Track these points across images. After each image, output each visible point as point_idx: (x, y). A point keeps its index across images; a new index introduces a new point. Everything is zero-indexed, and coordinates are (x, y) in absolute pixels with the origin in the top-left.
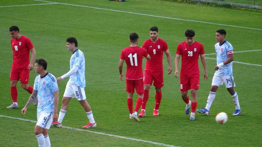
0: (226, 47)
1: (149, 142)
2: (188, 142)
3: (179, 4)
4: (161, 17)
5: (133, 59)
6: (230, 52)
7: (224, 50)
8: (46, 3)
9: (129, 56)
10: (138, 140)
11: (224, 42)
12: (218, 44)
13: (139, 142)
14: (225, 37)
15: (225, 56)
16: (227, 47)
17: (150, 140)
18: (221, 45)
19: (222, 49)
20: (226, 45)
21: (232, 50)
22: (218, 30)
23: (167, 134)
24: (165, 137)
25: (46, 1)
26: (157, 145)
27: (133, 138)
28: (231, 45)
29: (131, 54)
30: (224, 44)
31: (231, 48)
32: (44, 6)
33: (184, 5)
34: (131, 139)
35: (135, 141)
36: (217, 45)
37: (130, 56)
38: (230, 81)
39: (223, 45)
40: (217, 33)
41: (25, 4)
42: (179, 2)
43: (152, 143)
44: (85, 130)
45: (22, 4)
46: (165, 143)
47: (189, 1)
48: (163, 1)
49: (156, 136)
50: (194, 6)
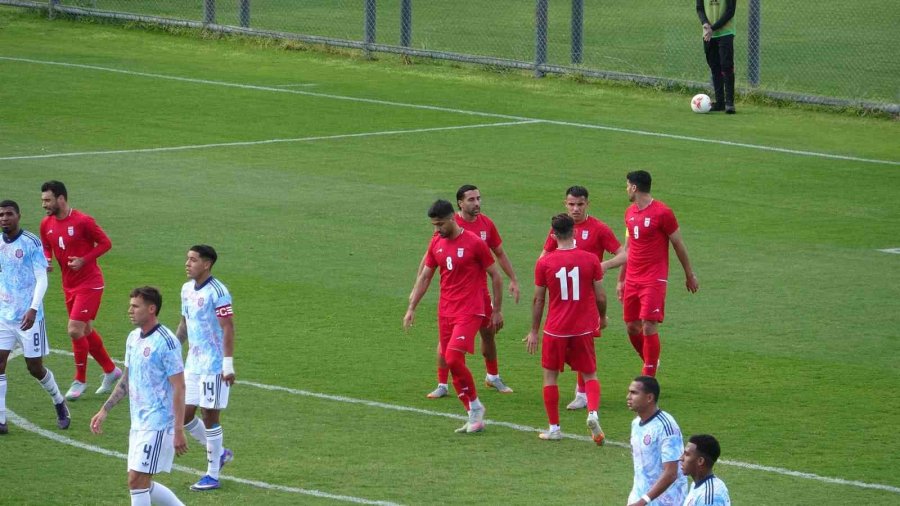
0: (211, 296)
1: (779, 470)
2: (880, 469)
3: (851, 118)
4: (807, 153)
5: (570, 281)
6: (224, 312)
7: (206, 302)
8: (509, 120)
9: (558, 275)
10: (753, 466)
11: (209, 280)
12: (192, 284)
13: (754, 470)
14: (211, 267)
15: (209, 320)
16: (215, 297)
17: (781, 467)
18: (198, 288)
19: (202, 299)
20: (213, 289)
21: (229, 305)
22: (198, 244)
23: (826, 451)
24: (819, 458)
25: (510, 117)
26: (799, 477)
27: (739, 461)
28: (226, 291)
29: (563, 270)
30: (206, 287)
31: (227, 299)
32: (506, 128)
33: (864, 123)
34: (733, 463)
35: (743, 468)
36: (189, 287)
37: (561, 274)
38: (212, 389)
39: (203, 289)
40: (191, 253)
41: (460, 124)
42: (850, 116)
43: (787, 473)
44: (616, 443)
45: (451, 124)
46: (821, 472)
47: (876, 110)
48: (809, 113)
49: (797, 456)
50: (889, 124)
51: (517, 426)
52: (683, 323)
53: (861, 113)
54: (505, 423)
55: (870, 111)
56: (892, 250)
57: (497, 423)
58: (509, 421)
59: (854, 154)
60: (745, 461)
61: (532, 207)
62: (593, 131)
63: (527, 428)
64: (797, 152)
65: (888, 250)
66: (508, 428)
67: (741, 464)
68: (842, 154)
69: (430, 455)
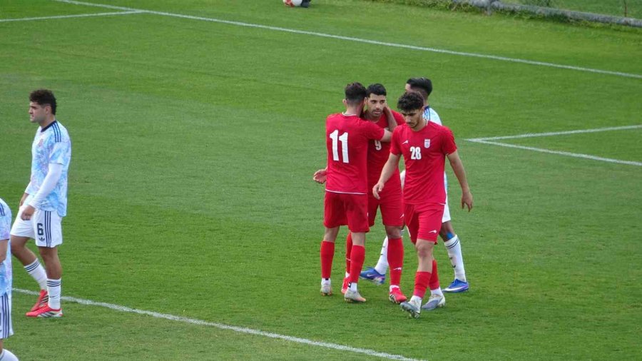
1: (367, 352)
3: (442, 12)
4: (398, 45)
5: (340, 143)
8: (113, 10)
9: (331, 136)
10: (341, 347)
13: (344, 351)
17: (370, 348)
23: (412, 333)
24: (405, 340)
26: (386, 358)
27: (328, 342)
29: (336, 132)
32: (110, 17)
33: (454, 17)
35: (333, 349)
37: (334, 135)
41: (64, 13)
42: (441, 10)
43: (374, 354)
44: (210, 324)
45: (56, 13)
46: (406, 354)
47: (466, 5)
48: (401, 7)
49: (383, 338)
50: (478, 18)
51: (116, 307)
52: (277, 208)
53: (451, 7)
54: (104, 304)
55: (459, 5)
56: (479, 140)
57: (96, 303)
58: (107, 302)
59: (443, 47)
60: (334, 342)
61: (134, 94)
62: (194, 22)
63: (126, 309)
64: (389, 44)
65: (475, 140)
66: (108, 308)
67: (330, 345)
68: (432, 46)
69: (32, 334)
